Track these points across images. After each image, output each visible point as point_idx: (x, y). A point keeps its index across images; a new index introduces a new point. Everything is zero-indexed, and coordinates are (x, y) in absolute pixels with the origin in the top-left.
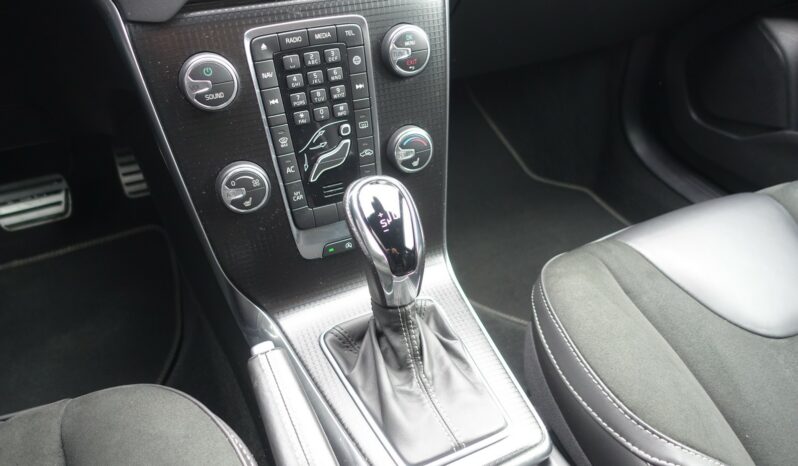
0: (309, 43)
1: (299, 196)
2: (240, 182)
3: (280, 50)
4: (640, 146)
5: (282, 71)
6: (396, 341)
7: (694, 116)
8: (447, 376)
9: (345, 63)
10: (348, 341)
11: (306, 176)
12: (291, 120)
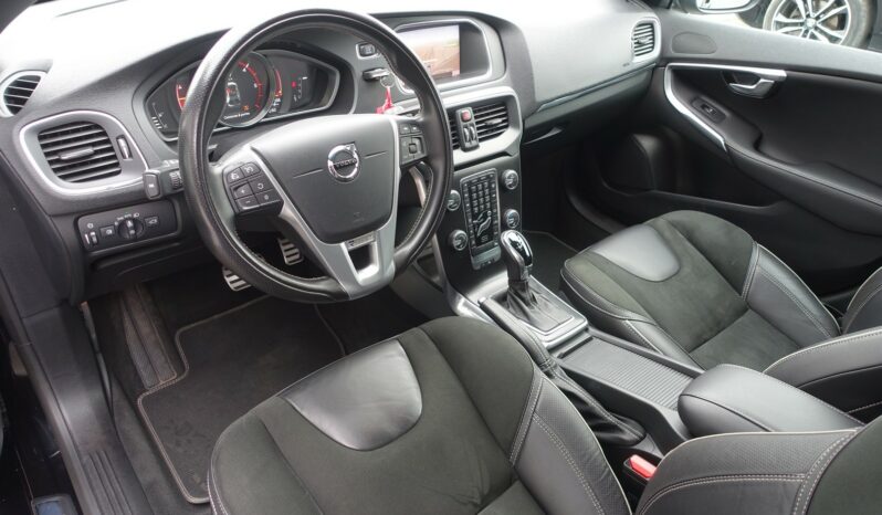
0: (479, 179)
1: (474, 242)
2: (459, 237)
3: (470, 183)
4: (578, 206)
5: (470, 192)
6: (523, 295)
7: (605, 185)
8: (546, 305)
9: (490, 187)
10: (501, 299)
11: (475, 233)
12: (472, 211)
